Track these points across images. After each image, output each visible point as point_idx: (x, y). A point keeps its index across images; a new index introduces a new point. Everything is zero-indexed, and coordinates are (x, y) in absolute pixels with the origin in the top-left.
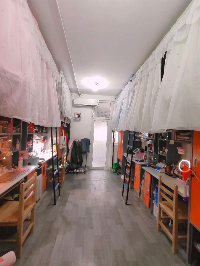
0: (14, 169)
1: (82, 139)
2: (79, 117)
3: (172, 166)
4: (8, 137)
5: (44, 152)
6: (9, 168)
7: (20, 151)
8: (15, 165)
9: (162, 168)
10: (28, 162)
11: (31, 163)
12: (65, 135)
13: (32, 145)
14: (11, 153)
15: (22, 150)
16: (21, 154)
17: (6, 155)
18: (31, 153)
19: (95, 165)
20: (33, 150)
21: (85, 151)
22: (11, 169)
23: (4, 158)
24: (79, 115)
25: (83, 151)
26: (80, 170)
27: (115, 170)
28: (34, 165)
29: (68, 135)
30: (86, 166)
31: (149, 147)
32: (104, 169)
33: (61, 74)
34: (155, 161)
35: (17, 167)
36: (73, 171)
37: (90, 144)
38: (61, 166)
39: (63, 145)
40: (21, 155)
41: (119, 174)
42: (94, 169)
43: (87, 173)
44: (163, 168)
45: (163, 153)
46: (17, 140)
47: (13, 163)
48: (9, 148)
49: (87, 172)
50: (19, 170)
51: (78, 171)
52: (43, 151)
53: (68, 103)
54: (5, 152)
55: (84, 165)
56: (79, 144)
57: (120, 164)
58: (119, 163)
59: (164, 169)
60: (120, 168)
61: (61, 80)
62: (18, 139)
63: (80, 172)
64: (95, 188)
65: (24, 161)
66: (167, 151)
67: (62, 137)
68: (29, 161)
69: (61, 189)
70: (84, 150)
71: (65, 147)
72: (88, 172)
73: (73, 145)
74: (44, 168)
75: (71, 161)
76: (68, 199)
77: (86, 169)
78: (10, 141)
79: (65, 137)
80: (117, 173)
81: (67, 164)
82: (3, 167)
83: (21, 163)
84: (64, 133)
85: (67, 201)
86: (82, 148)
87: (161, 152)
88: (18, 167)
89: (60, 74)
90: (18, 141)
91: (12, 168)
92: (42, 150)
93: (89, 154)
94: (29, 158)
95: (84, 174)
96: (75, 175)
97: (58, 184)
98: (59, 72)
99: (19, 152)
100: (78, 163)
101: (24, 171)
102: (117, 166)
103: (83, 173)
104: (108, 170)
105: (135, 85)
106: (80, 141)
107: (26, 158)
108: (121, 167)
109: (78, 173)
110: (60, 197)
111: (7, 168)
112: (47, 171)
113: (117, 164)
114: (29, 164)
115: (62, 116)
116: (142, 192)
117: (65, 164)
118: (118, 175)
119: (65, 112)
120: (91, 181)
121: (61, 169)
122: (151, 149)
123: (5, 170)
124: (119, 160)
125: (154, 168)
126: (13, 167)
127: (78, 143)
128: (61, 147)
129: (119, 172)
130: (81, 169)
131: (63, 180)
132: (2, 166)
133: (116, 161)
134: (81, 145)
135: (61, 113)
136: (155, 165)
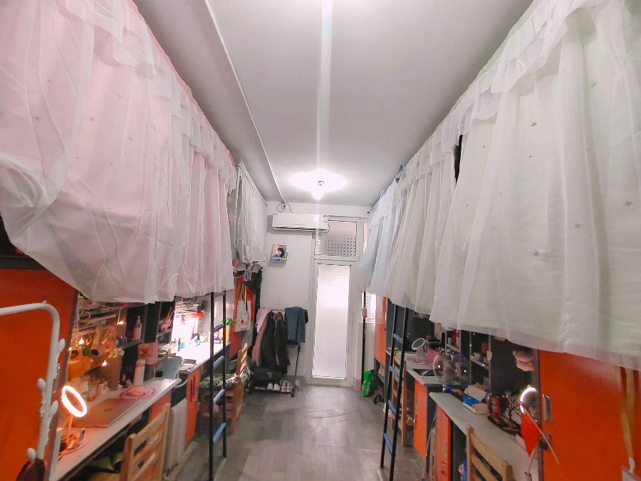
0: (123, 388)
1: (287, 310)
2: (281, 256)
3: (506, 400)
4: (117, 316)
5: (198, 339)
6: (112, 387)
7: (141, 343)
8: (127, 379)
9: (480, 400)
10: (157, 369)
11: (164, 373)
12: (250, 297)
13: (170, 327)
14: (119, 352)
15: (146, 341)
16: (142, 350)
17: (109, 357)
18: (166, 347)
19: (318, 372)
20: (172, 339)
21: (294, 339)
22: (117, 389)
23: (105, 364)
24: (282, 251)
25: (289, 338)
26: (280, 385)
27: (368, 390)
28: (170, 377)
29: (257, 296)
30: (297, 374)
31: (449, 339)
32: (343, 384)
33: (239, 169)
34: (464, 378)
35: (130, 383)
36: (263, 389)
37: (307, 321)
38: (233, 379)
39: (242, 322)
40: (142, 353)
41: (379, 403)
42: (316, 382)
43: (298, 394)
44: (484, 401)
45: (482, 361)
46: (137, 319)
47: (122, 372)
48: (117, 341)
49: (299, 390)
50: (133, 394)
51: (276, 387)
52: (196, 337)
53: (255, 227)
54: (107, 351)
55: (291, 371)
56: (279, 321)
57: (382, 372)
58: (380, 372)
59: (484, 404)
60: (382, 384)
61: (241, 182)
62: (139, 317)
63: (283, 391)
64: (314, 440)
65: (147, 367)
66: (489, 355)
67: (241, 303)
68: (160, 366)
69: (228, 439)
70: (291, 336)
71: (249, 327)
72: (301, 392)
73: (265, 324)
74: (193, 383)
75: (259, 361)
76: (243, 468)
77: (297, 383)
78: (121, 323)
79: (249, 302)
80: (374, 396)
81: (249, 372)
82: (101, 383)
83: (140, 372)
84: (247, 293)
85: (240, 473)
86: (286, 331)
87: (477, 355)
88: (132, 382)
89: (237, 170)
90: (139, 321)
91: (120, 386)
92: (193, 336)
93: (305, 346)
94: (161, 359)
95: (290, 395)
96: (267, 399)
97: (223, 425)
98: (237, 166)
99: (139, 346)
100: (277, 368)
101: (144, 394)
102: (373, 379)
103: (288, 393)
104: (351, 389)
105: (406, 191)
106: (283, 313)
107: (153, 360)
108: (383, 381)
109: (276, 392)
110: (225, 460)
111: (109, 386)
112: (200, 389)
113: (374, 373)
114: (159, 375)
115: (240, 261)
116: (433, 463)
117: (245, 372)
118: (375, 402)
119: (247, 250)
120: (306, 417)
121: (233, 385)
122: (453, 344)
123: (103, 392)
124: (378, 364)
125: (461, 398)
126: (121, 384)
127: (279, 319)
128: (238, 329)
129: (379, 396)
130: (284, 384)
131: (237, 414)
132: (99, 381)
133: (370, 366)
134: (286, 323)
135: (236, 255)
136: (463, 391)
